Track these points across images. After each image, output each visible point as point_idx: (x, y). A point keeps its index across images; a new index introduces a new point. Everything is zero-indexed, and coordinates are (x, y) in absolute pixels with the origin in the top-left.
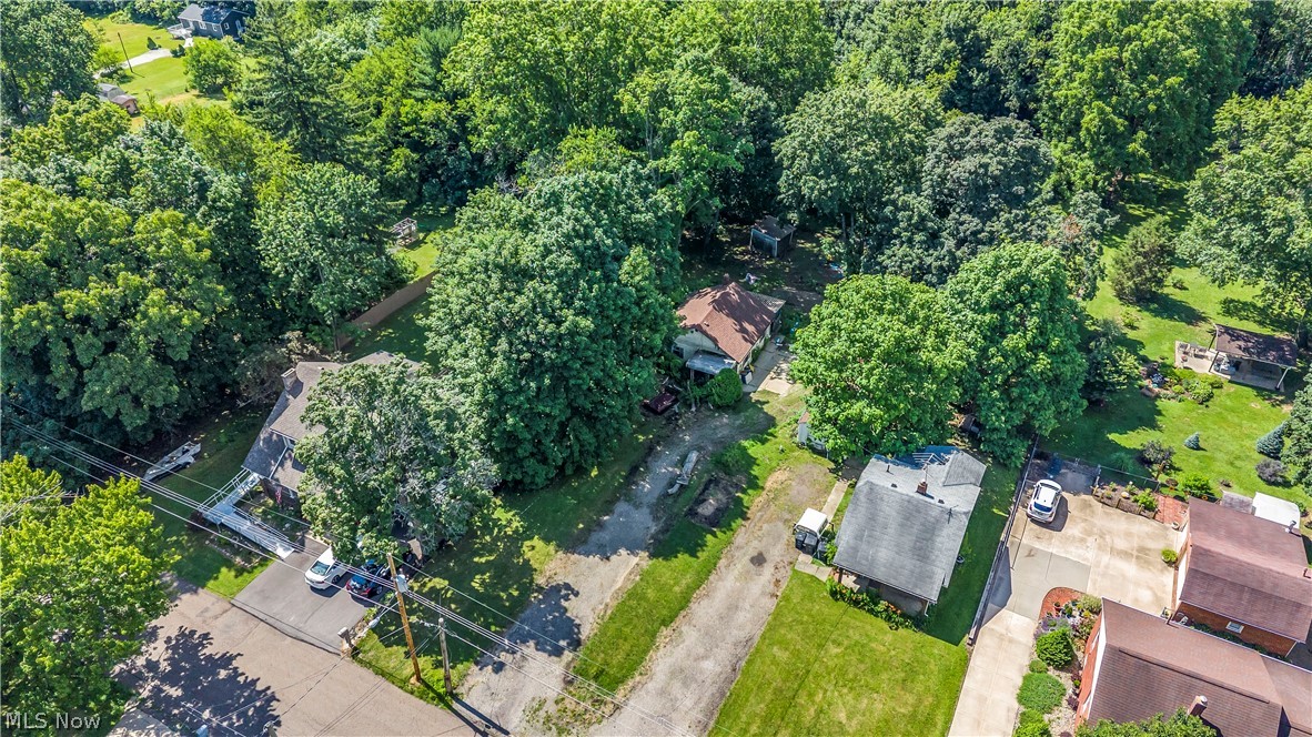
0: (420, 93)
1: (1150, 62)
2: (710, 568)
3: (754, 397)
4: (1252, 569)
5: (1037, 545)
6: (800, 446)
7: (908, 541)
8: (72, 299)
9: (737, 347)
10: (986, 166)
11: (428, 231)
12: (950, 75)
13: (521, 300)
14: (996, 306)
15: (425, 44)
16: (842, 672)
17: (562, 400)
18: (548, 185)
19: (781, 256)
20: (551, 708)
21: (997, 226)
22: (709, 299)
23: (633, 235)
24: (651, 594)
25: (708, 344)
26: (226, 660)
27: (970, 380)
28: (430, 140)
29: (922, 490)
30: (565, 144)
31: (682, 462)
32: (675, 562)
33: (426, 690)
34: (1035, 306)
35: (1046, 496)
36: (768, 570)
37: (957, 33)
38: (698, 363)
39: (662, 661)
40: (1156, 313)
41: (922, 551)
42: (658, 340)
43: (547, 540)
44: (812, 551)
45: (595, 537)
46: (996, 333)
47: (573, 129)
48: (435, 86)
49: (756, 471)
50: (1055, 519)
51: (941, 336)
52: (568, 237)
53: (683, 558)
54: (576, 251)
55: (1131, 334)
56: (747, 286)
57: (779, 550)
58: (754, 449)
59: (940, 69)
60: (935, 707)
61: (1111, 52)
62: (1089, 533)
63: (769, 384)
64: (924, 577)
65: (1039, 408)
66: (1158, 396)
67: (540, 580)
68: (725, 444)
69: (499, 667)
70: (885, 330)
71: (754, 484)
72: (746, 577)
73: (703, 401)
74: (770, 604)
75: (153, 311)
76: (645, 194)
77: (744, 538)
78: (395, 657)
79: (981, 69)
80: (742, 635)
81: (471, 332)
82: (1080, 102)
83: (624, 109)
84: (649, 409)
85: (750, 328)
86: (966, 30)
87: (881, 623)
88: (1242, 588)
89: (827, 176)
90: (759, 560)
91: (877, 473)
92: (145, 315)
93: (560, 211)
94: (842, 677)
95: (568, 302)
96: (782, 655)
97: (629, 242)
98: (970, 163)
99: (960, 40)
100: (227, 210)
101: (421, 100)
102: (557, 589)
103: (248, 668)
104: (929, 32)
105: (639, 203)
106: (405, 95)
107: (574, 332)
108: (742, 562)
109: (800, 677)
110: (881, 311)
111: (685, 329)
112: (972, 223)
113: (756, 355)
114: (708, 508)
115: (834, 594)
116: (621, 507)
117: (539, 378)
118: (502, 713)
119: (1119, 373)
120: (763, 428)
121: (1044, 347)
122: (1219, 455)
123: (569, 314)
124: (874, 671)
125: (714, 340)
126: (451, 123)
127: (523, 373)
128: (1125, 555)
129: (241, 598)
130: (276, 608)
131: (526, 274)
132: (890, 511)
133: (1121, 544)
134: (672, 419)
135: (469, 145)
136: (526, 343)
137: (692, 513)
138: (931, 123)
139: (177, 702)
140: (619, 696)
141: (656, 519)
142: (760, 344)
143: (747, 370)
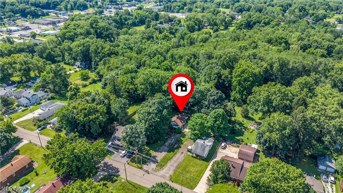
0: (129, 84)
1: (246, 80)
2: (176, 154)
3: (183, 132)
4: (247, 152)
5: (221, 151)
6: (189, 138)
7: (202, 149)
8: (91, 117)
9: (180, 124)
10: (215, 98)
11: (130, 106)
12: (216, 81)
13: (150, 117)
14: (215, 117)
15: (130, 76)
16: (192, 165)
17: (155, 130)
18: (153, 101)
19: (188, 110)
20: (155, 169)
21: (217, 106)
22: (176, 117)
23: (164, 108)
24: (167, 157)
25: (176, 124)
26: (111, 165)
27: (212, 128)
28: (131, 91)
29: (204, 142)
30: (155, 95)
31: (172, 141)
32: (171, 153)
33: (138, 167)
34: (221, 118)
35: (223, 144)
36: (183, 154)
37: (217, 74)
38: (174, 127)
39: (169, 164)
40: (248, 119)
41: (204, 150)
42: (168, 122)
43: (153, 151)
44: (190, 152)
45: (159, 150)
46: (215, 121)
47: (156, 93)
48: (131, 83)
49: (182, 142)
50: (225, 148)
51: (208, 122)
52: (156, 108)
53: (172, 153)
54: (157, 110)
55: (243, 123)
56: (183, 115)
57: (185, 152)
58: (182, 139)
59: (215, 80)
60: (204, 169)
61: (240, 78)
62: (229, 150)
63: (185, 130)
64: (203, 153)
65: (222, 132)
66: (244, 132)
67: (152, 155)
68: (178, 138)
69: (148, 165)
70: (199, 121)
71: (182, 143)
72: (180, 155)
73: (175, 132)
74: (184, 158)
75: (101, 119)
76: (166, 102)
77: (180, 150)
78: (134, 164)
79: (221, 79)
80: (180, 161)
81: (143, 121)
82: (236, 85)
83: (163, 89)
84: (167, 134)
85: (182, 121)
86: (219, 73)
87: (198, 160)
88: (245, 154)
89: (193, 99)
90: (182, 153)
91: (198, 141)
92: (100, 119)
93: (155, 105)
94: (192, 166)
95: (156, 117)
96: (185, 164)
97: (164, 109)
98: (213, 97)
99: (218, 75)
100: (107, 105)
101: (129, 85)
102: (155, 156)
103: (114, 165)
104: (213, 73)
105: (166, 103)
106: (127, 84)
107: (157, 121)
108: (180, 153)
109: (187, 166)
110: (199, 118)
111: (172, 121)
112: (213, 106)
113: (183, 126)
114: (176, 146)
115: (192, 157)
116: (163, 146)
117: (152, 127)
118: (148, 170)
119: (237, 128)
120: (184, 136)
121: (222, 123)
122: (251, 140)
123: (156, 119)
124: (197, 165)
125: (177, 123)
126: (134, 89)
127: (150, 127)
128: (234, 152)
129: (111, 158)
130: (116, 159)
131: (150, 113)
132: (199, 145)
133: (233, 151)
134: (170, 135)
135: (137, 92)
136: (151, 123)
137: (173, 147)
138: (209, 91)
139: (106, 169)
140: (163, 167)
141: (168, 148)
142: (184, 124)
143: (182, 128)
